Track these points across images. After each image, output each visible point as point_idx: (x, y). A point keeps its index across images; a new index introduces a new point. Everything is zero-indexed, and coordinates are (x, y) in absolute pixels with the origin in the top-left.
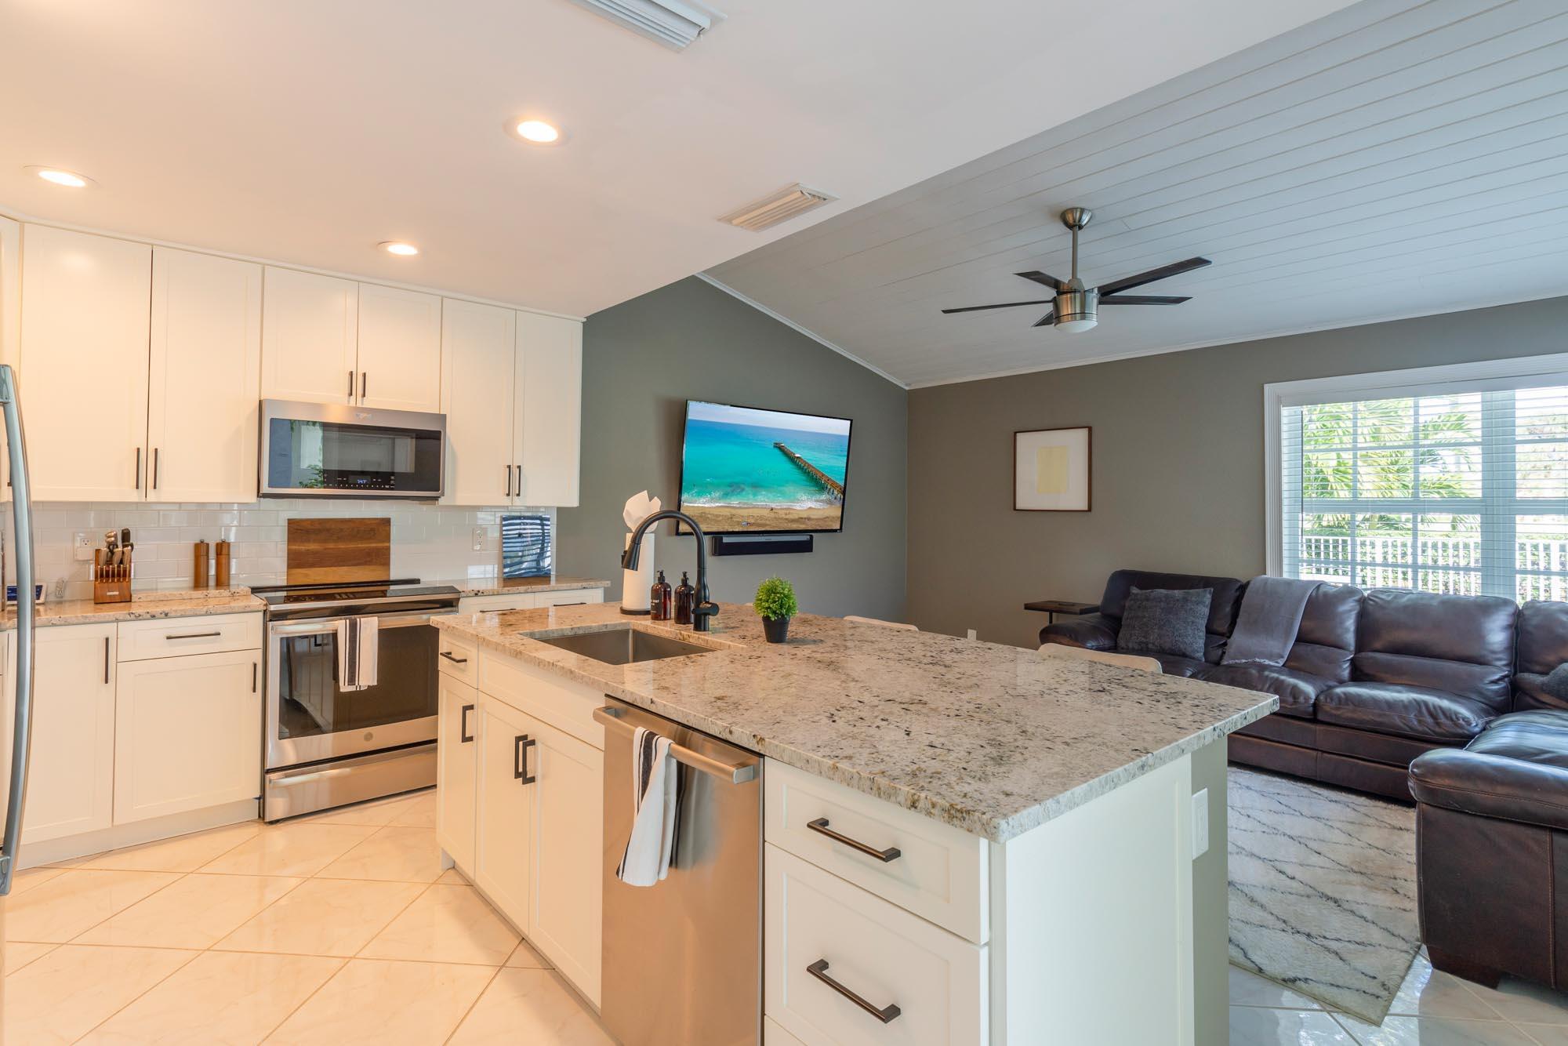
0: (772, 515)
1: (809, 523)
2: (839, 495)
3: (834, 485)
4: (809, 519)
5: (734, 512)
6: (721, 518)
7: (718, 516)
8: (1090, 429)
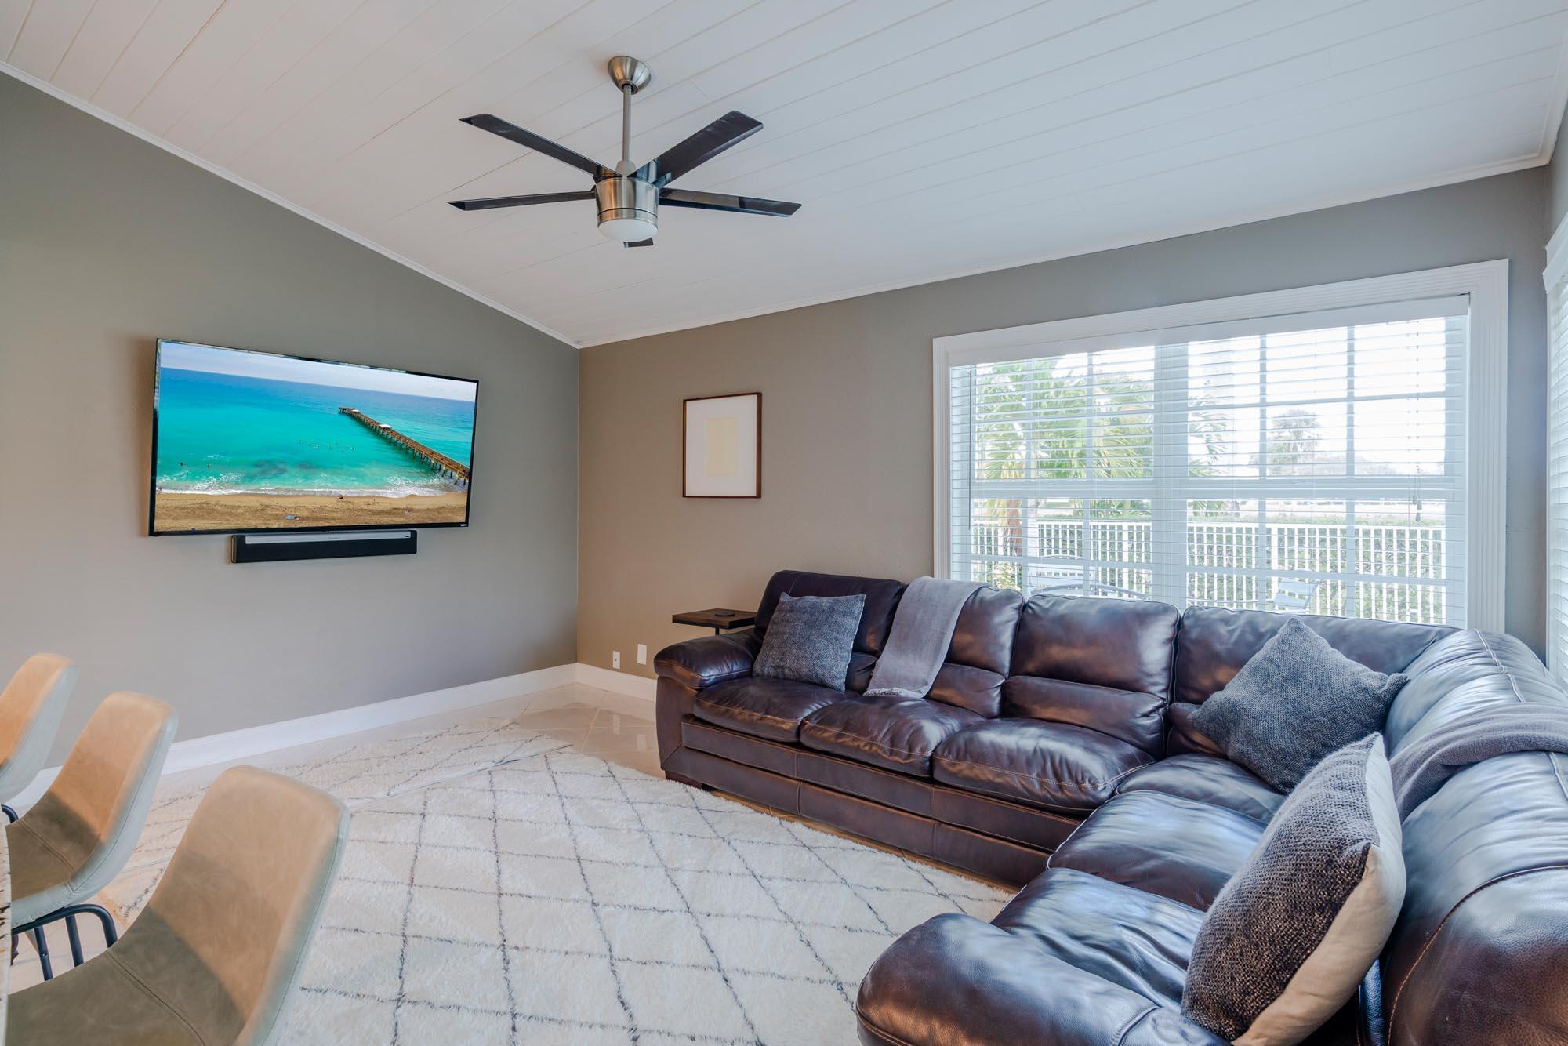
0: (341, 505)
1: (413, 515)
2: (462, 479)
3: (453, 466)
4: (411, 510)
5: (266, 501)
6: (240, 511)
7: (233, 507)
8: (759, 395)
